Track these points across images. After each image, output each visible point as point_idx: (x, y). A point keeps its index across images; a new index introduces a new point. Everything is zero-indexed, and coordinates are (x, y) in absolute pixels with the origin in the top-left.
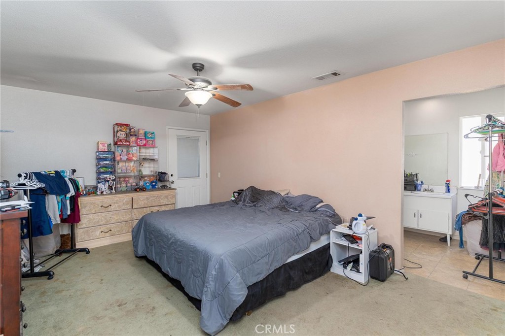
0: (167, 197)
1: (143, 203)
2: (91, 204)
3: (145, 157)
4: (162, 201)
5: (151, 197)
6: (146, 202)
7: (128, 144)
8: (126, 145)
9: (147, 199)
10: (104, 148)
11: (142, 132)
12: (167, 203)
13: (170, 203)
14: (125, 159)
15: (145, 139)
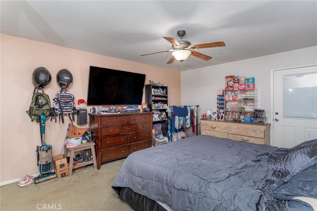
0: (255, 131)
1: (234, 130)
2: (207, 124)
3: (245, 98)
4: (250, 133)
5: (241, 128)
6: (237, 131)
7: (232, 89)
8: (230, 90)
9: (238, 128)
10: (220, 93)
11: (243, 79)
12: (254, 136)
13: (257, 136)
14: (231, 100)
15: (245, 84)
